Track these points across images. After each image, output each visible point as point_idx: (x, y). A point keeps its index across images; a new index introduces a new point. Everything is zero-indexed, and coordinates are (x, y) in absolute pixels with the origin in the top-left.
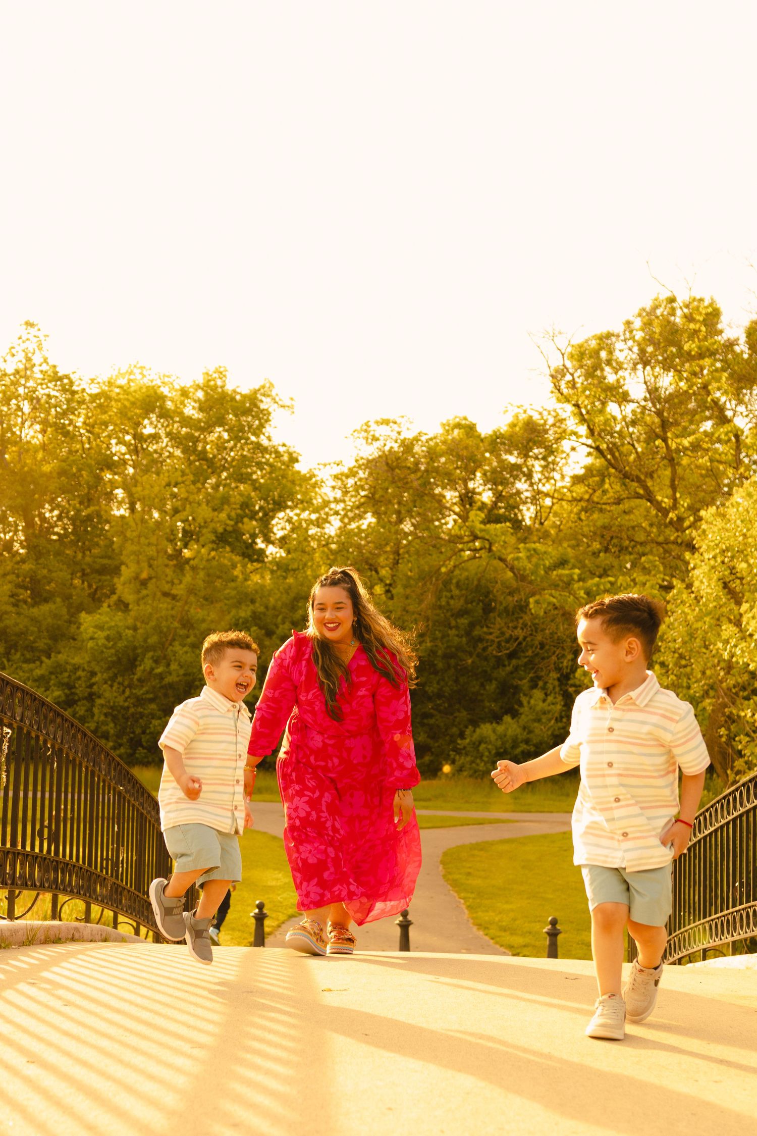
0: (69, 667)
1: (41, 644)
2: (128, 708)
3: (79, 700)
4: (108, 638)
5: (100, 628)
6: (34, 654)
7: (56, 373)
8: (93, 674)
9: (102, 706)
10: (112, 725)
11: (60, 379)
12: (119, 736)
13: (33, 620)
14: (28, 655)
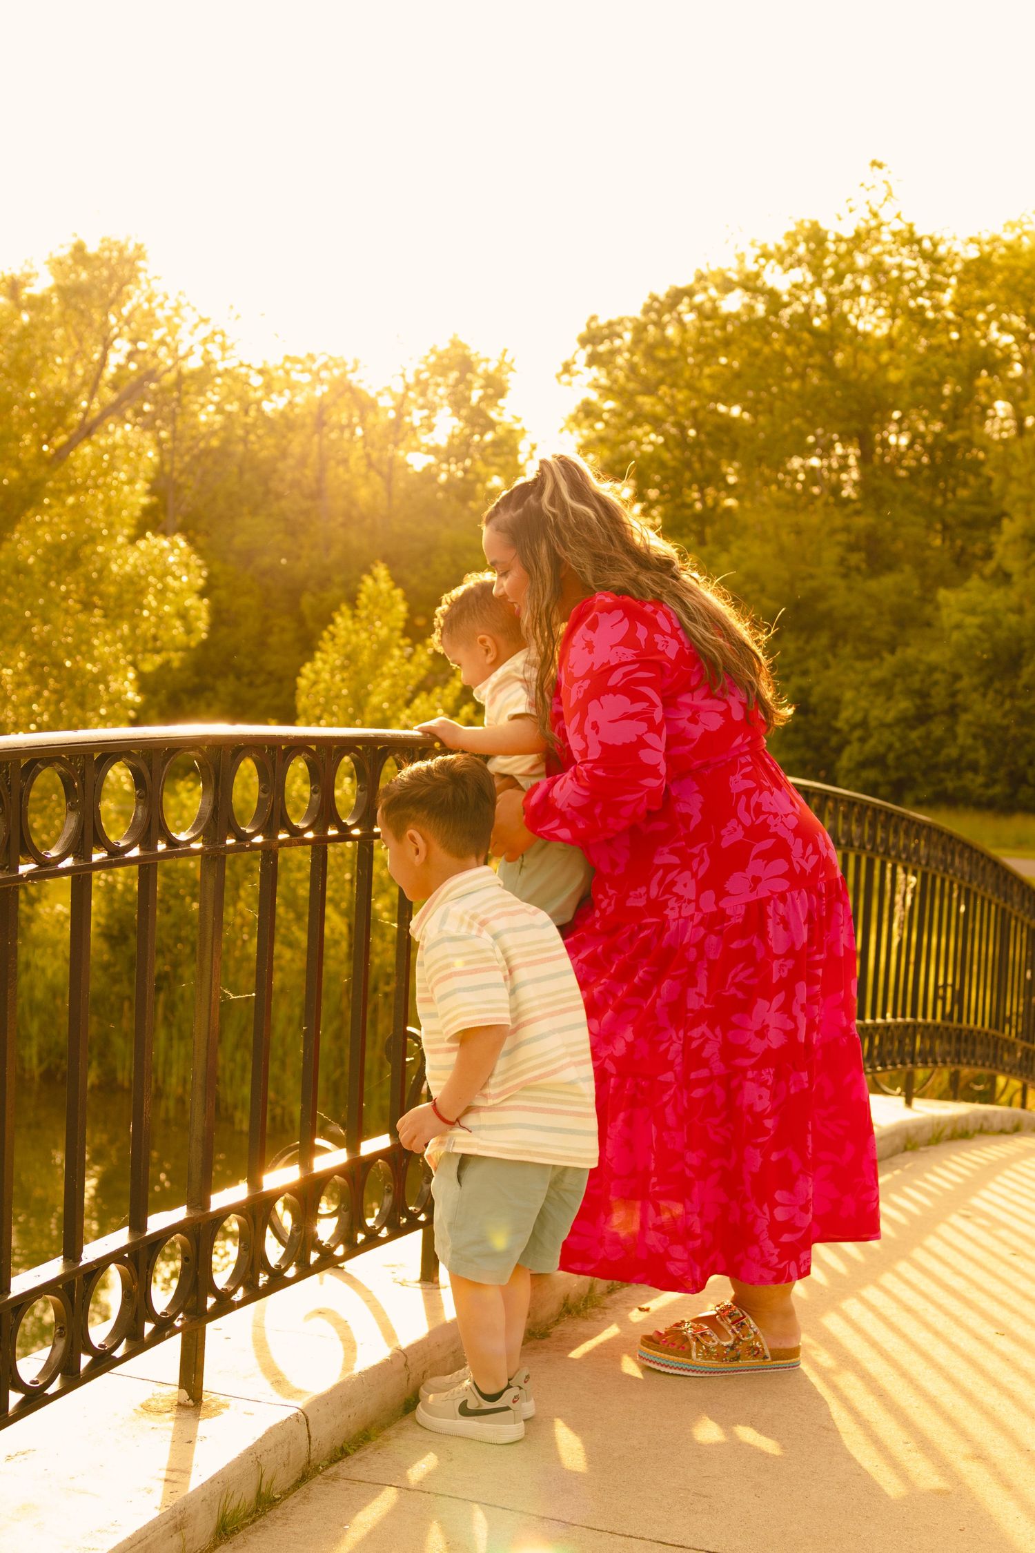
0: (922, 668)
1: (882, 633)
2: (1007, 728)
3: (936, 714)
4: (981, 627)
5: (972, 611)
6: (873, 649)
7: (912, 233)
8: (957, 677)
9: (969, 724)
10: (982, 752)
11: (919, 242)
12: (993, 768)
13: (870, 597)
14: (863, 649)
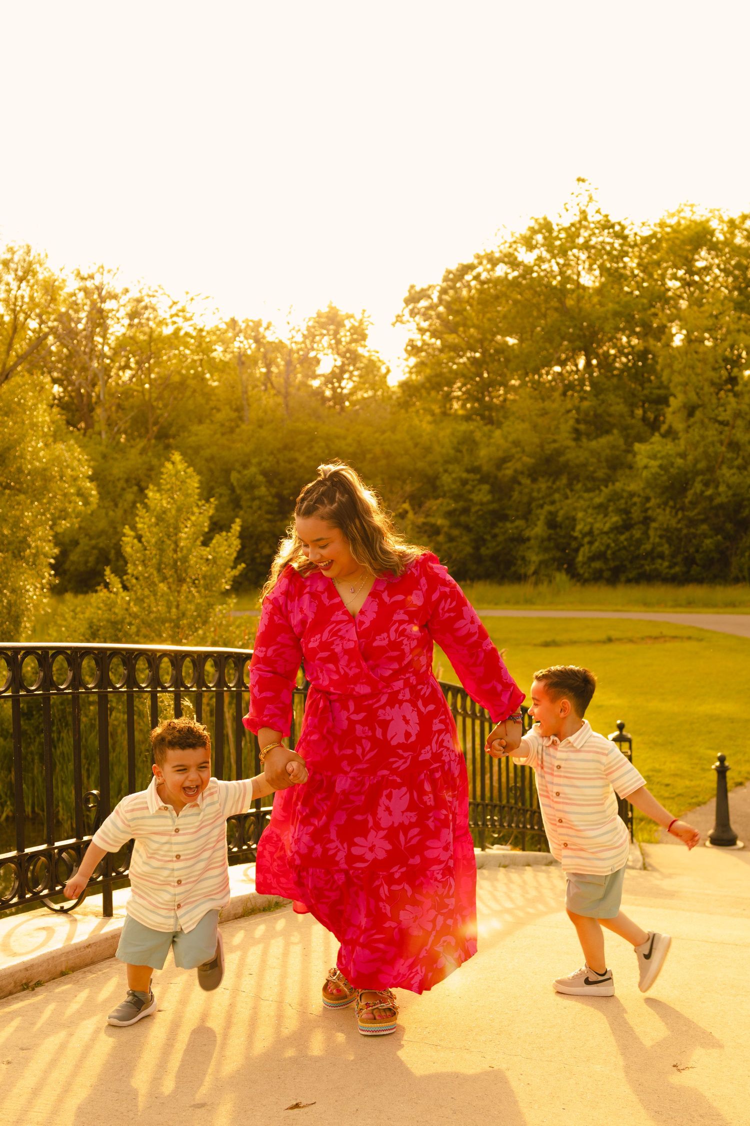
0: (625, 495)
1: (600, 474)
2: (680, 530)
3: (635, 524)
4: (661, 467)
5: (654, 457)
6: (594, 483)
7: (608, 221)
8: (648, 499)
9: (656, 529)
10: (666, 546)
11: (613, 226)
12: (673, 556)
13: (593, 452)
14: (589, 485)
